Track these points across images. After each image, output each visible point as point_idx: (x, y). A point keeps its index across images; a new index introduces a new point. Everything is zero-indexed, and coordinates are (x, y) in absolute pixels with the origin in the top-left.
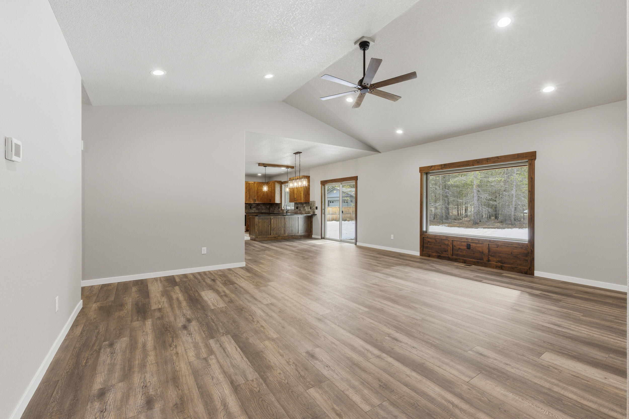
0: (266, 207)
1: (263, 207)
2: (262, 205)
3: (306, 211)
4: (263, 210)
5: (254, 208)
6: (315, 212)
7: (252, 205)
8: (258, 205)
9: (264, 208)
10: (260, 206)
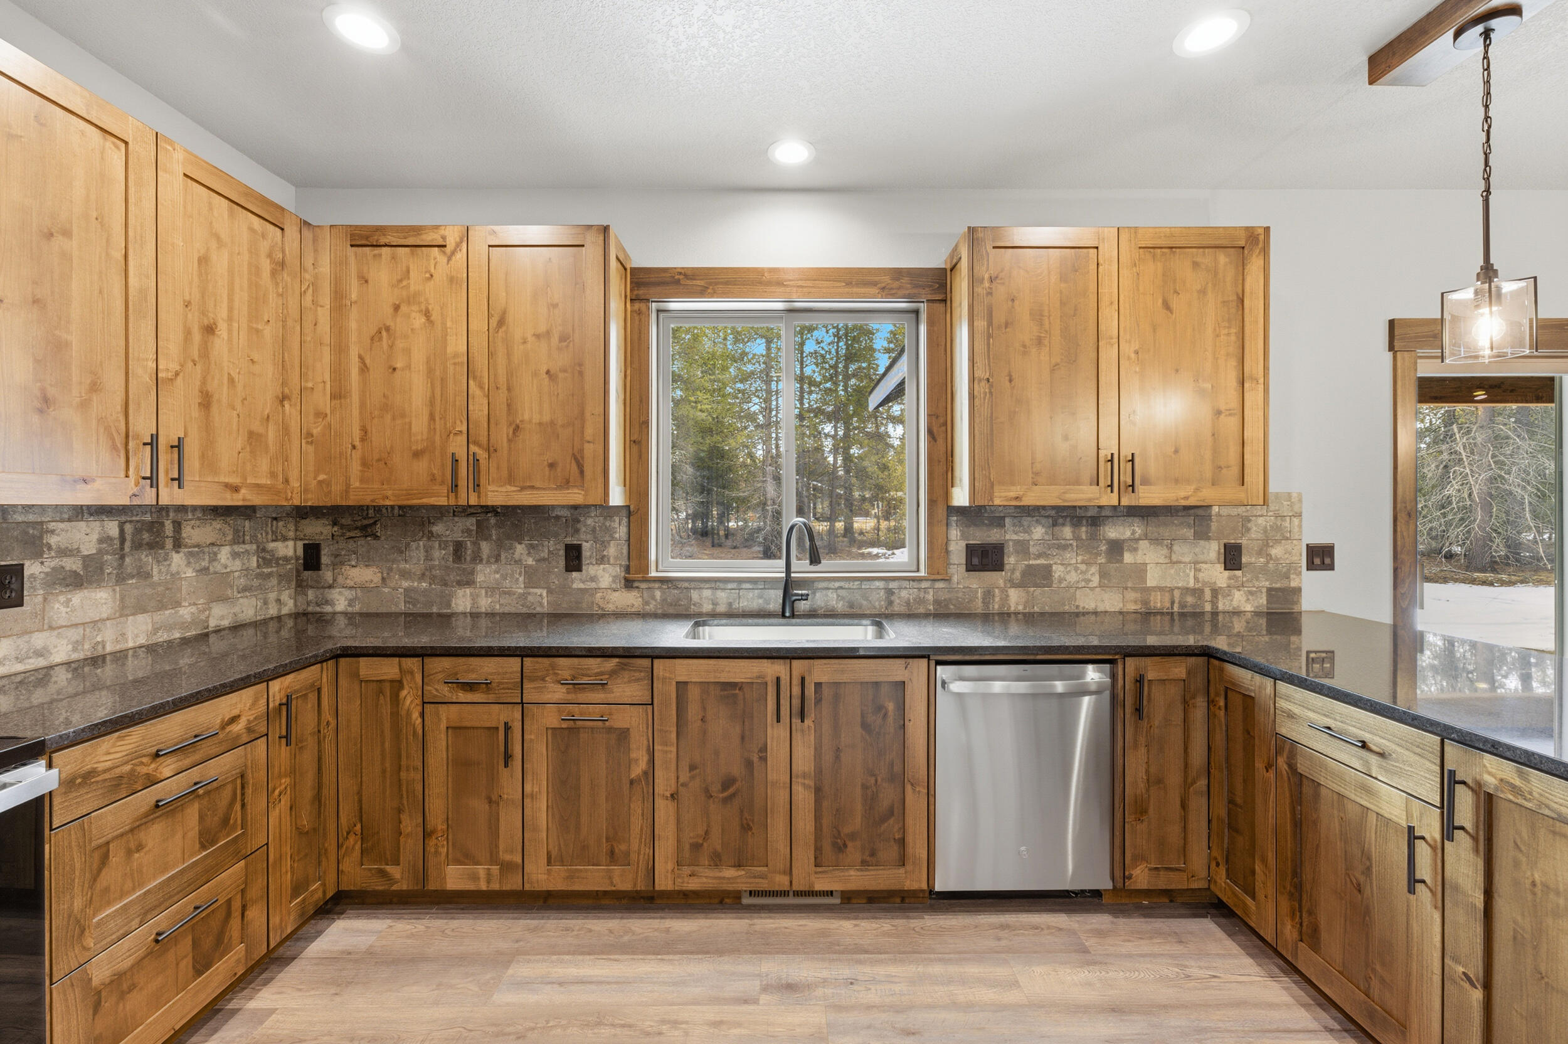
0: (267, 559)
1: (224, 554)
2: (218, 524)
3: (1151, 582)
4: (223, 599)
5: (76, 581)
6: (1298, 590)
7: (35, 544)
8: (155, 527)
9: (237, 565)
10: (178, 545)
